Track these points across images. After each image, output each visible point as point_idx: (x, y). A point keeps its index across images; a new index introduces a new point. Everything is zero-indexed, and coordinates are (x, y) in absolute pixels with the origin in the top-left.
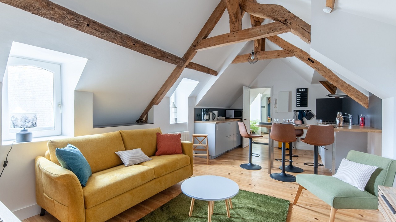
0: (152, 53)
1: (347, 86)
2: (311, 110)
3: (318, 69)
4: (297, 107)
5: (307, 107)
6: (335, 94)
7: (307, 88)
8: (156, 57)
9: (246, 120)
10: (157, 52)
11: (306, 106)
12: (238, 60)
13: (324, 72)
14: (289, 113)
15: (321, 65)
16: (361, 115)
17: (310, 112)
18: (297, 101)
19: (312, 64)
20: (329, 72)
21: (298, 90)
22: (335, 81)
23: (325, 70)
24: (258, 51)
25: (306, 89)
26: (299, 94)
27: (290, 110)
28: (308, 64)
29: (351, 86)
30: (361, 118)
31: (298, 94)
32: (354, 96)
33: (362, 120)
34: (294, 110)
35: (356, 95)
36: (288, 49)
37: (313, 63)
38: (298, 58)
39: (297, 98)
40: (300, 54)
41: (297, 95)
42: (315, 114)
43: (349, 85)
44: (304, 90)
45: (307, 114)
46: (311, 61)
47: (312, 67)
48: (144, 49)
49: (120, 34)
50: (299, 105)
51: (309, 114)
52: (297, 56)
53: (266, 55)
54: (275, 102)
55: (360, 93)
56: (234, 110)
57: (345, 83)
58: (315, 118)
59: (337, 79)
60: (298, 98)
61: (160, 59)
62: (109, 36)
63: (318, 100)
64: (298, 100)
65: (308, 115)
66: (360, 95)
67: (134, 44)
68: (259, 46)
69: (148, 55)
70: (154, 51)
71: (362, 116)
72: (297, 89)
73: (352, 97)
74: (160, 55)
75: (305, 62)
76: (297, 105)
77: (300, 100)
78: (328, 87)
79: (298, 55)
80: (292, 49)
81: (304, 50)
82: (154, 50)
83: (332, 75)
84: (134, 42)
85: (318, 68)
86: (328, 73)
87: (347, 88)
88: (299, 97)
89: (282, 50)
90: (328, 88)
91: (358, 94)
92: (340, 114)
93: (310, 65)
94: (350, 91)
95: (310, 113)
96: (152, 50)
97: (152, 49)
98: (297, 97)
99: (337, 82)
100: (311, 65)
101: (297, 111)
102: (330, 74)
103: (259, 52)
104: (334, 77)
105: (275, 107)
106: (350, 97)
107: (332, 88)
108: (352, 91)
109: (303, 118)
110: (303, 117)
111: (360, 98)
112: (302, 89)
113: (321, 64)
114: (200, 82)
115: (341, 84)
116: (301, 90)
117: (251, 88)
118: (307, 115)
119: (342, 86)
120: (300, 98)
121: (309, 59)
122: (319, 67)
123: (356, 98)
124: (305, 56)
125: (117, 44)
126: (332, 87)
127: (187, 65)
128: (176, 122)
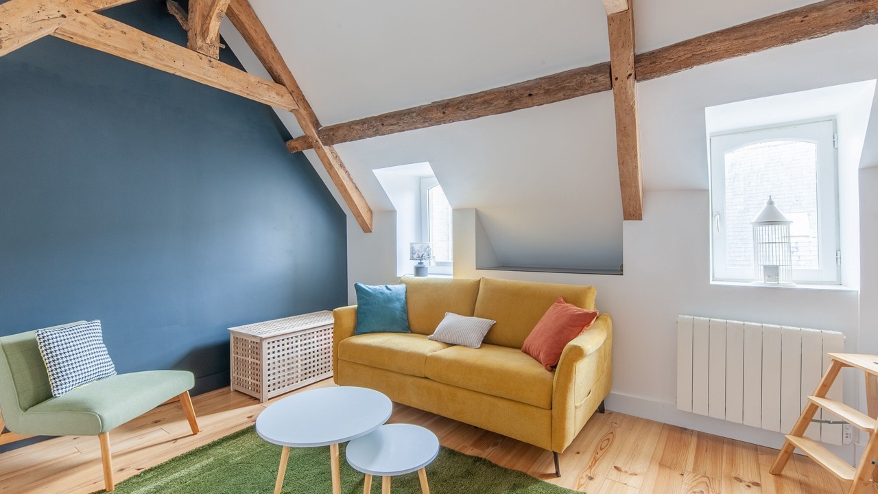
0: (485, 108)
8: (500, 110)
10: (492, 99)
48: (462, 110)
49: (414, 112)
61: (516, 109)
62: (407, 123)
67: (444, 113)
69: (482, 116)
70: (485, 102)
74: (506, 102)
82: (482, 99)
84: (442, 109)
96: (477, 103)
97: (477, 101)
125: (424, 127)
127: (630, 75)
128: (771, 283)
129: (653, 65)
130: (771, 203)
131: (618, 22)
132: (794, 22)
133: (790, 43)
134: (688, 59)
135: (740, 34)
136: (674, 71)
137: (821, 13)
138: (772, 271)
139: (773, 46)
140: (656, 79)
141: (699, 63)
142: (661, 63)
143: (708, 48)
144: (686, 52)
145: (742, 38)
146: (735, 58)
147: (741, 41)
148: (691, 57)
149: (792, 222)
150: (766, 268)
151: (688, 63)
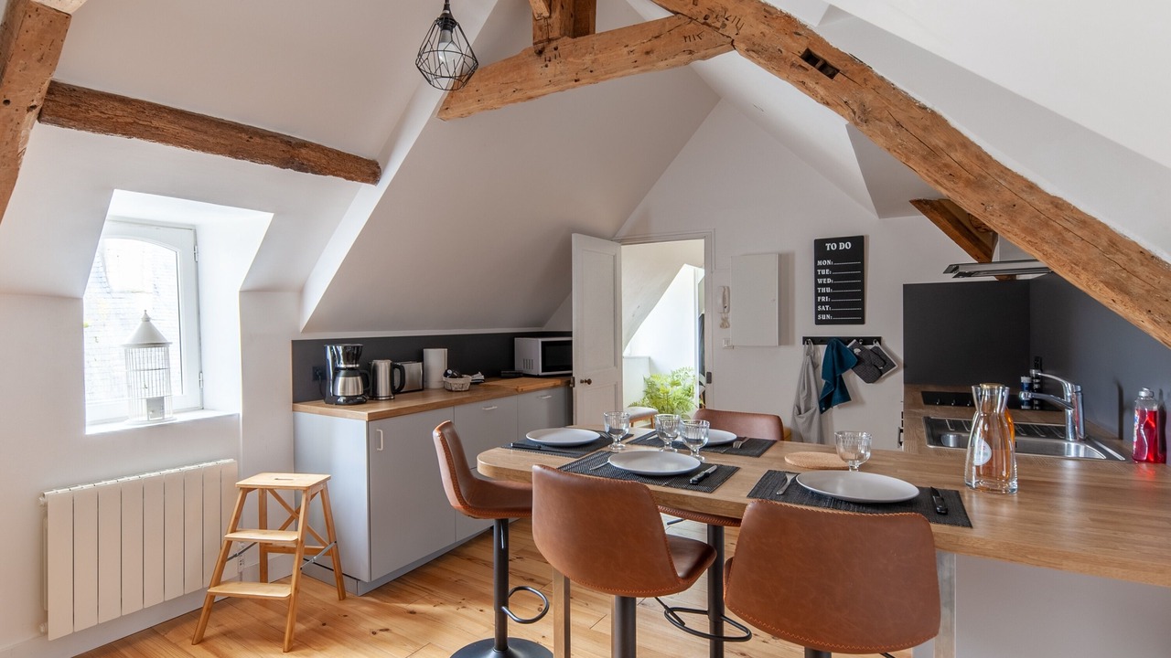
1: (1042, 207)
2: (879, 339)
3: (864, 111)
4: (819, 322)
5: (862, 322)
6: (990, 262)
7: (862, 238)
9: (589, 382)
11: (860, 319)
12: (463, 95)
13: (898, 125)
14: (784, 349)
15: (882, 86)
16: (1143, 394)
17: (877, 344)
18: (817, 294)
19: (826, 87)
20: (925, 129)
21: (820, 246)
22: (968, 183)
23: (900, 116)
24: (549, 40)
25: (859, 243)
26: (825, 263)
27: (784, 337)
28: (802, 85)
29: (1074, 210)
30: (1143, 414)
31: (820, 263)
32: (1095, 274)
33: (1147, 426)
34: (805, 340)
35: (1108, 269)
36: (695, 10)
37: (832, 76)
38: (750, 57)
39: (816, 281)
40: (757, 33)
41: (817, 267)
42: (901, 356)
43: (1058, 204)
44: (848, 246)
45: (864, 356)
46: (821, 69)
47: (827, 104)
50: (828, 316)
51: (872, 356)
52: (743, 46)
53: (588, 58)
54: (720, 301)
55: (1135, 256)
56: (540, 340)
57: (1032, 187)
58: (901, 373)
59: (977, 170)
60: (820, 281)
63: (911, 292)
64: (823, 290)
65: (867, 362)
66: (1139, 269)
68: (550, 7)
71: (1147, 401)
72: (817, 242)
73: (1079, 281)
75: (787, 79)
76: (817, 313)
77: (828, 290)
78: (956, 228)
79: (747, 39)
80: (718, 9)
81: (779, 7)
83: (949, 145)
85: (862, 105)
86: (919, 133)
87: (1046, 224)
88: (826, 276)
89: (663, 22)
90: (957, 233)
91: (1119, 258)
92: (992, 397)
93: (814, 94)
94: (1063, 241)
95: (877, 352)
98: (817, 276)
99: (977, 184)
100: (821, 92)
101: (817, 341)
102: (937, 140)
103: (554, 44)
104: (958, 155)
105: (722, 326)
106: (1069, 278)
107: (974, 235)
108: (1077, 244)
109: (844, 375)
110: (844, 369)
111: (1136, 287)
112: (837, 240)
113: (882, 79)
114: (279, 214)
115: (1007, 195)
116: (833, 247)
117: (623, 241)
118: (860, 360)
119: (1011, 209)
120: (829, 281)
121: (809, 57)
122: (869, 98)
123: (1107, 284)
124: (788, 40)
126: (976, 228)
127: (34, 107)
128: (155, 421)
129: (74, 109)
130: (147, 320)
131: (46, 21)
132: (241, 138)
133: (236, 158)
134: (127, 124)
135: (191, 125)
136: (105, 132)
137: (263, 141)
138: (156, 404)
139: (221, 154)
140: (74, 131)
141: (141, 136)
142: (87, 111)
143: (155, 123)
144: (125, 114)
145: (192, 129)
146: (181, 149)
147: (192, 133)
148: (131, 124)
149: (171, 343)
150: (149, 401)
151: (127, 130)
